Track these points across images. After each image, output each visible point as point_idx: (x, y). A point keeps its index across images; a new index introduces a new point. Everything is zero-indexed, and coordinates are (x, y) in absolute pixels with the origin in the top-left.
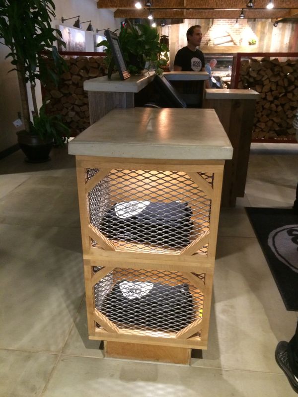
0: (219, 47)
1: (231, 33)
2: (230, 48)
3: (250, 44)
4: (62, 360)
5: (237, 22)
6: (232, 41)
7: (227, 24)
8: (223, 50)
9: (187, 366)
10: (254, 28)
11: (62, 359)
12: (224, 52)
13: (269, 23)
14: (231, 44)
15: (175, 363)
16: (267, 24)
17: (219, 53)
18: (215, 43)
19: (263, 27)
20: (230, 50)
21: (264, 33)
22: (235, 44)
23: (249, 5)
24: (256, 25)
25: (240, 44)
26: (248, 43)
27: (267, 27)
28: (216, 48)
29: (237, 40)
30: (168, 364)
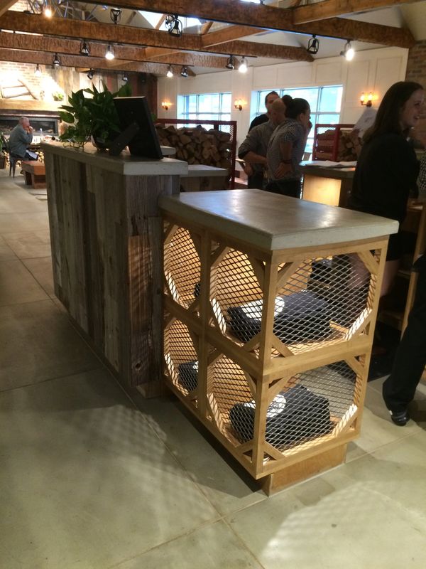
0: (11, 101)
1: (26, 82)
2: (30, 104)
3: (56, 99)
4: (232, 521)
5: (38, 68)
6: (30, 93)
7: (18, 69)
8: (19, 105)
9: (343, 464)
10: (55, 77)
11: (229, 521)
12: (22, 109)
13: (73, 72)
14: (29, 98)
15: (333, 467)
16: (71, 73)
17: (13, 110)
18: (5, 95)
19: (67, 77)
20: (31, 106)
21: (69, 86)
22: (35, 98)
23: (84, 51)
24: (56, 74)
25: (42, 99)
26: (53, 99)
27: (72, 78)
28: (8, 102)
29: (36, 94)
30: (327, 472)
